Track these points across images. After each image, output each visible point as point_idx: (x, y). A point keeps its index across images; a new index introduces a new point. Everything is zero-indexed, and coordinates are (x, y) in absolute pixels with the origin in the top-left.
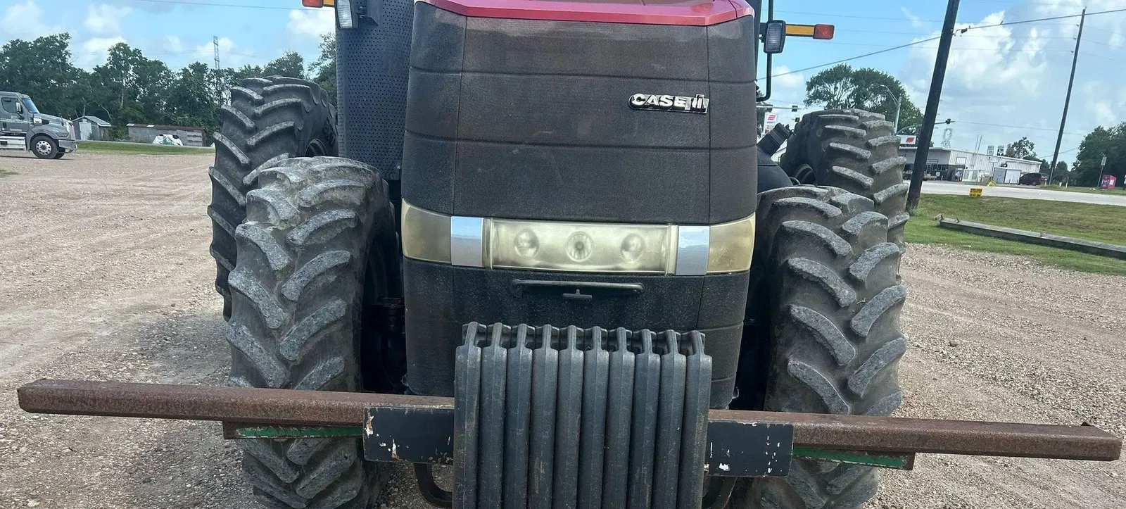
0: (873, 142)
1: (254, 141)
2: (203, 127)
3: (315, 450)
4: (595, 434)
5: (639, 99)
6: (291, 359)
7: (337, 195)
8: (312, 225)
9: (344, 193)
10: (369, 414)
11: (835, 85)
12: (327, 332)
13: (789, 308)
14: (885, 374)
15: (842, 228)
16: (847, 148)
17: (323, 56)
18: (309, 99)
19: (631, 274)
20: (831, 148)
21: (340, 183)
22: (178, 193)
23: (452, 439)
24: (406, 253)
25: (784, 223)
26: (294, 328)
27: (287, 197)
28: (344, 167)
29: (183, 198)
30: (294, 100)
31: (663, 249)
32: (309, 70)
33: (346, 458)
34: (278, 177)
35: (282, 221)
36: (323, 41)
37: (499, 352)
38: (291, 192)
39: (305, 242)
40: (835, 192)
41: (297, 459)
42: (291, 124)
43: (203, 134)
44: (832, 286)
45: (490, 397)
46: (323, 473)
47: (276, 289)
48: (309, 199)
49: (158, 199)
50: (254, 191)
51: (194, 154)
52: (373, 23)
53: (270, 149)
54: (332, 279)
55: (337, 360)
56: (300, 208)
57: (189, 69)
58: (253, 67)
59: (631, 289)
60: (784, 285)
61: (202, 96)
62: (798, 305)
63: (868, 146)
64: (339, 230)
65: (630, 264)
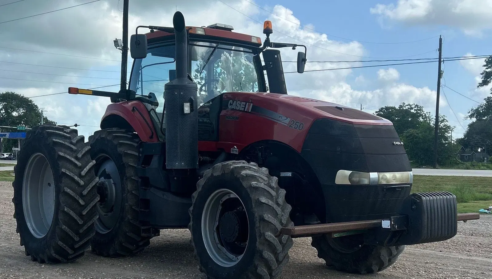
1: (80, 155)
5: (395, 143)
10: (392, 218)
26: (283, 214)
35: (266, 181)
38: (257, 172)
47: (274, 202)
53: (86, 159)
56: (266, 177)
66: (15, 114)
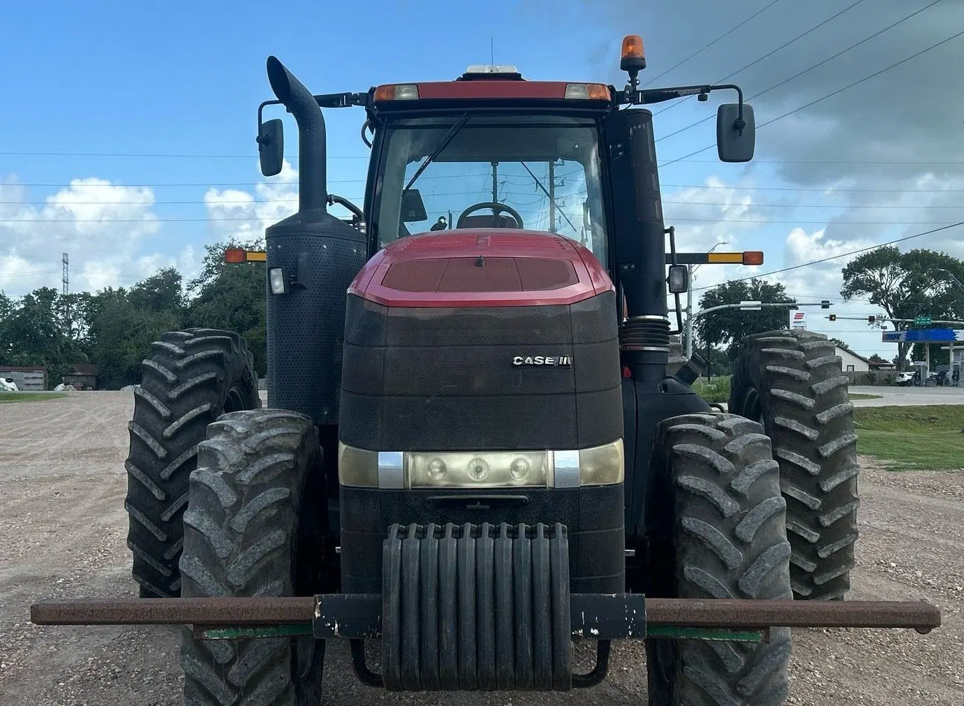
0: (811, 363)
1: (176, 393)
2: (46, 367)
3: (254, 671)
4: (487, 601)
5: (518, 360)
6: (237, 584)
7: (277, 441)
8: (256, 468)
9: (286, 439)
10: (318, 600)
11: (881, 271)
12: (268, 558)
13: (681, 519)
14: (774, 576)
15: (724, 449)
16: (784, 370)
17: (207, 271)
18: (229, 349)
19: (520, 488)
20: (768, 371)
21: (280, 431)
22: (28, 450)
23: (381, 618)
24: (342, 482)
25: (674, 447)
26: (240, 557)
27: (234, 445)
28: (283, 417)
29: (35, 457)
30: (215, 352)
31: (543, 469)
32: (188, 290)
33: (282, 678)
34: (225, 428)
35: (231, 465)
36: (206, 254)
37: (414, 544)
38: (238, 441)
39: (251, 482)
40: (725, 418)
41: (237, 681)
42: (213, 375)
43: (45, 376)
44: (716, 499)
45: (409, 575)
46: (259, 695)
47: (225, 523)
48: (254, 446)
49: (6, 460)
50: (205, 442)
51: (35, 401)
52: (302, 287)
53: (192, 400)
54: (274, 512)
55: (277, 583)
56: (246, 454)
57: (34, 296)
58: (115, 289)
59: (520, 500)
60: (677, 499)
61: (48, 328)
62: (689, 516)
63: (807, 368)
64: (280, 471)
65: (519, 481)
66: (929, 292)
